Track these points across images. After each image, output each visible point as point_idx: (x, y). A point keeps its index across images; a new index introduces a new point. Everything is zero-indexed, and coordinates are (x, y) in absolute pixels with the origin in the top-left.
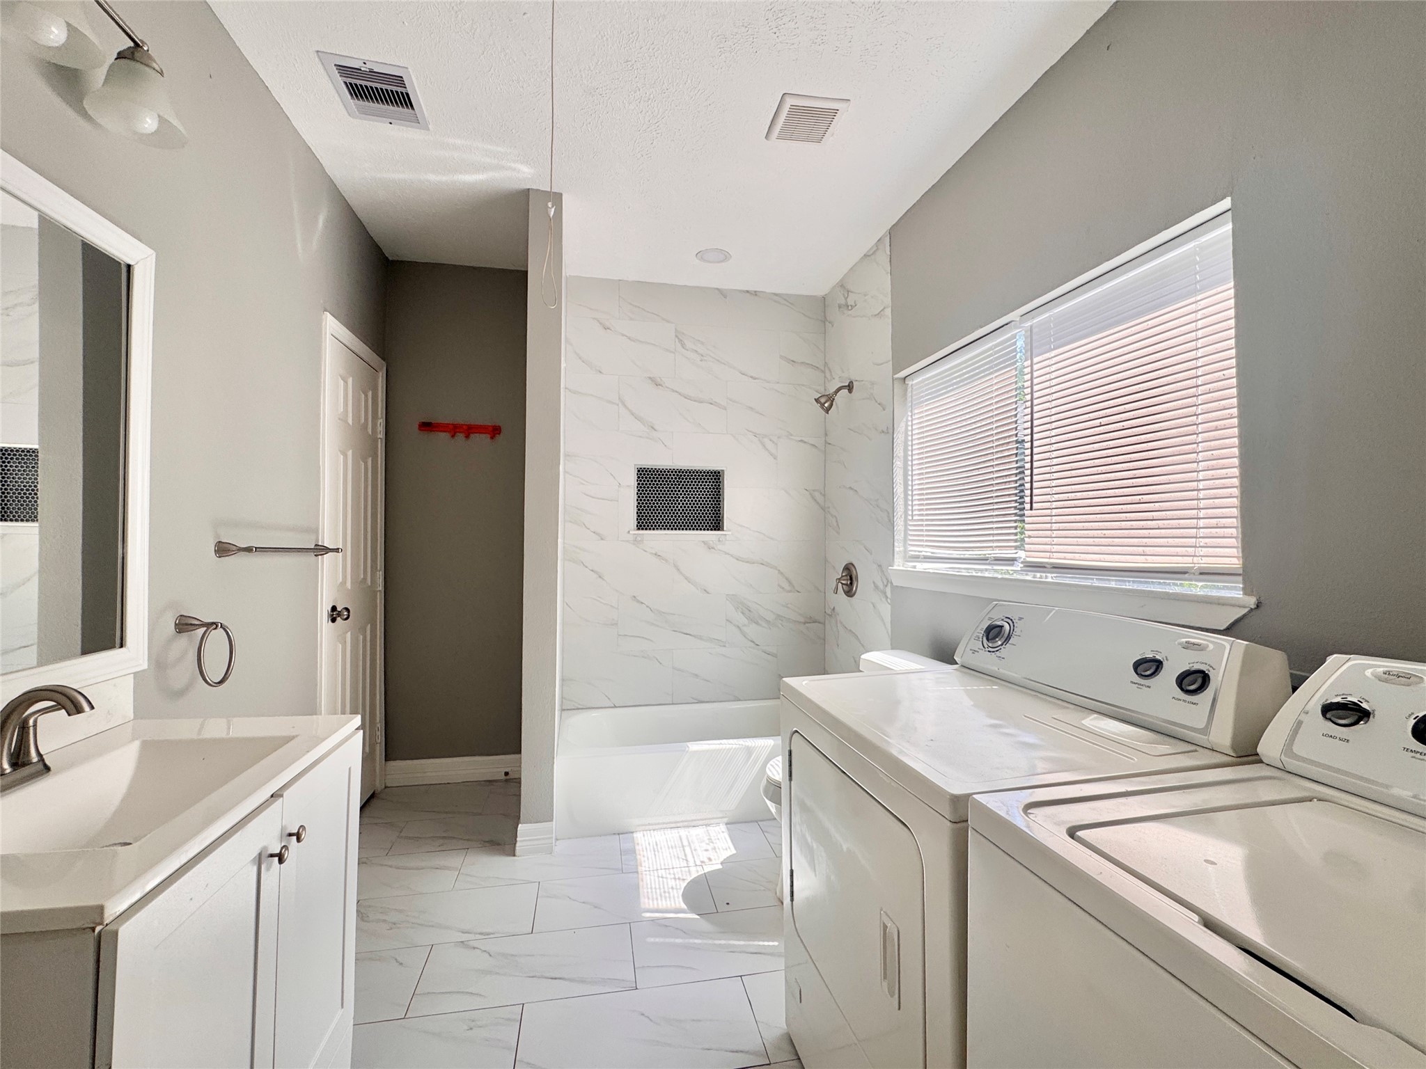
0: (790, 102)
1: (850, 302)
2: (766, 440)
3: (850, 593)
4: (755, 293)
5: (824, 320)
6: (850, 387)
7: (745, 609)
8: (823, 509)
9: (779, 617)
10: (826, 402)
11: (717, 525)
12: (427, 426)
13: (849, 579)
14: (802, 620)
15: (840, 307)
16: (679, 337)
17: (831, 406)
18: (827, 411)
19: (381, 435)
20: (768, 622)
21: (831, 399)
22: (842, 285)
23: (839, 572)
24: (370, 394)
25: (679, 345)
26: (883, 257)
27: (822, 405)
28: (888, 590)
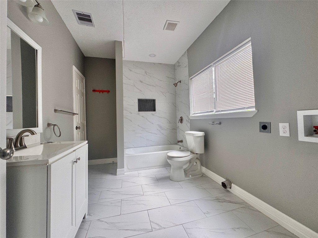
0: (168, 22)
1: (180, 65)
2: (164, 93)
3: (181, 122)
4: (161, 64)
5: (175, 69)
6: (180, 82)
7: (160, 127)
8: (175, 107)
9: (167, 128)
10: (176, 85)
11: (154, 110)
12: (94, 91)
13: (181, 120)
14: (172, 129)
15: (178, 66)
16: (146, 72)
17: (177, 85)
18: (176, 86)
19: (85, 93)
20: (165, 129)
21: (177, 84)
22: (178, 62)
23: (179, 118)
24: (82, 84)
25: (146, 74)
26: (186, 56)
27: (175, 85)
28: (189, 121)
